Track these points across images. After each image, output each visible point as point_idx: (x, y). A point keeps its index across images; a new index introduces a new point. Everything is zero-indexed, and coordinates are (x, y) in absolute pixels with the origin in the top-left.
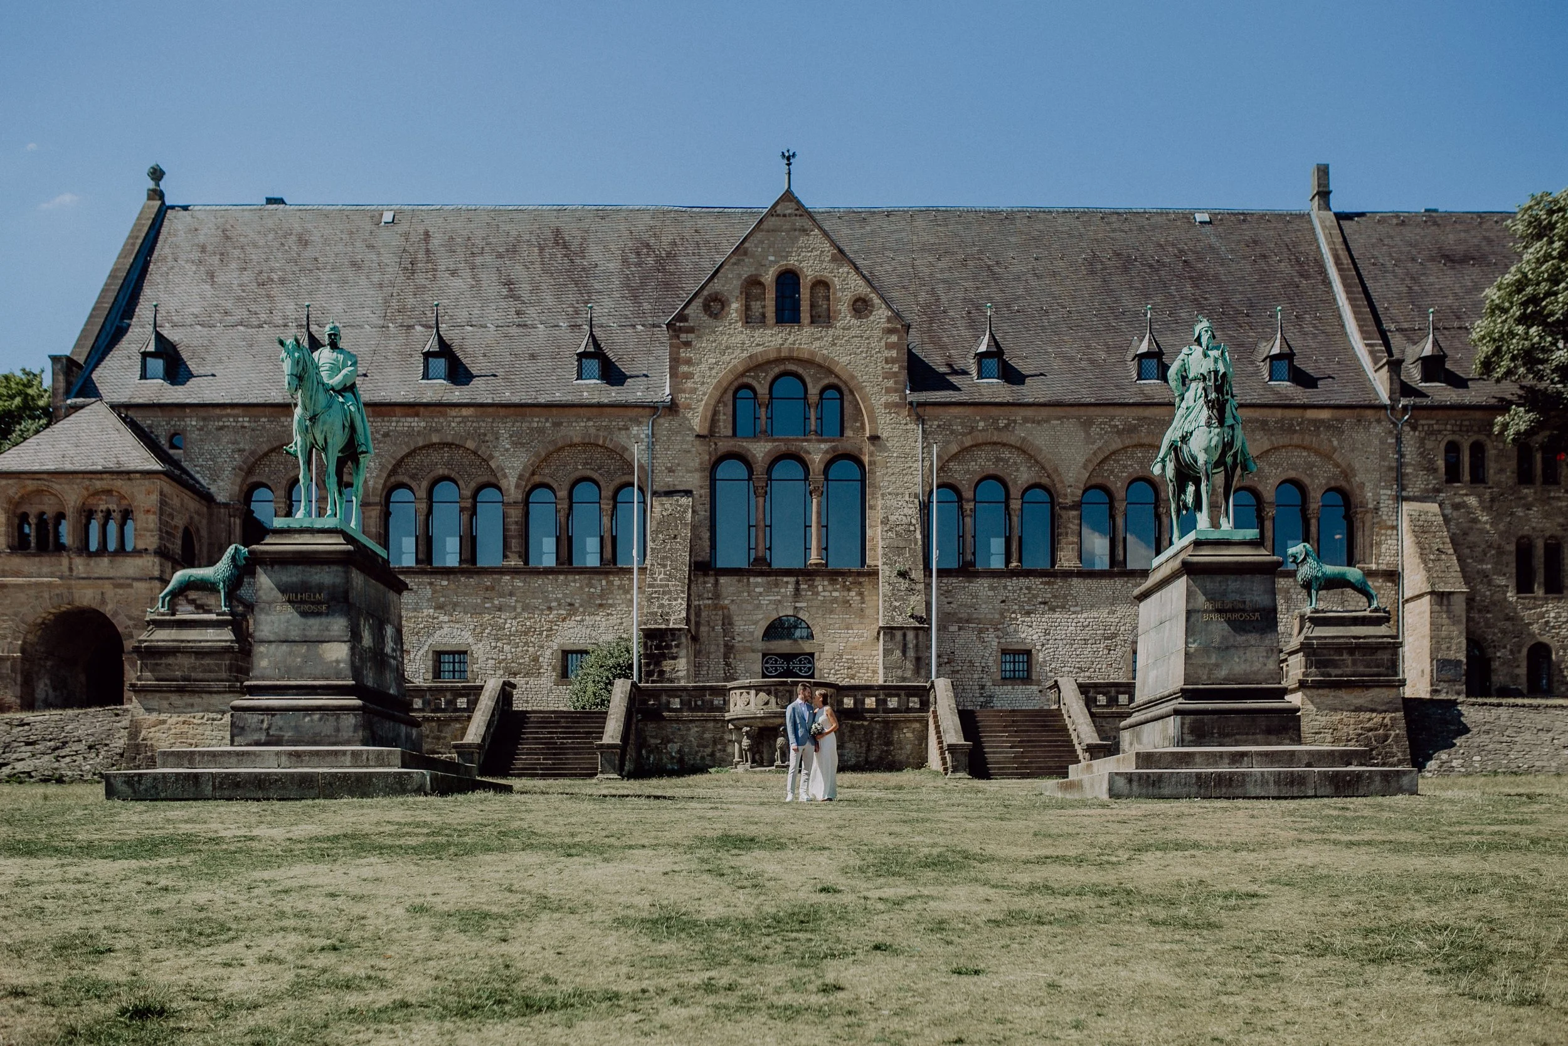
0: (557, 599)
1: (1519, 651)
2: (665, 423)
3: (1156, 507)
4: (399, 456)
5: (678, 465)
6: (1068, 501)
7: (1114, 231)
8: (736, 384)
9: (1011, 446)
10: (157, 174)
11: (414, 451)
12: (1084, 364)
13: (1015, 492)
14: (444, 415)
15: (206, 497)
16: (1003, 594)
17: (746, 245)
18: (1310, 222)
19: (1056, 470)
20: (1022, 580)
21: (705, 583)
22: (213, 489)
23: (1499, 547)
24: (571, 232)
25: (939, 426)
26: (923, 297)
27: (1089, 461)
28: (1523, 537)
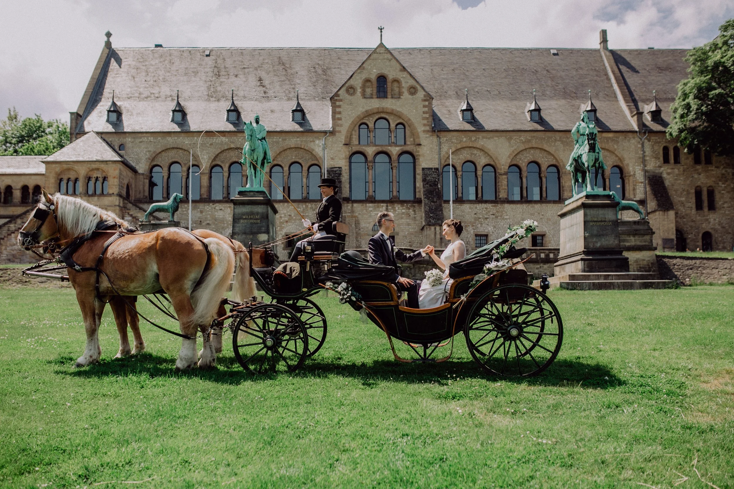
0: (284, 213)
1: (698, 235)
2: (330, 139)
3: (540, 174)
4: (217, 153)
5: (336, 156)
6: (502, 171)
7: (516, 57)
8: (360, 122)
9: (477, 148)
10: (109, 35)
11: (223, 151)
12: (507, 114)
13: (479, 168)
14: (236, 136)
15: (134, 170)
16: (475, 211)
17: (364, 65)
18: (600, 53)
19: (497, 158)
20: (483, 205)
21: (347, 206)
22: (137, 168)
23: (688, 190)
24: (285, 59)
25: (447, 140)
26: (437, 85)
27: (510, 154)
28: (698, 186)
